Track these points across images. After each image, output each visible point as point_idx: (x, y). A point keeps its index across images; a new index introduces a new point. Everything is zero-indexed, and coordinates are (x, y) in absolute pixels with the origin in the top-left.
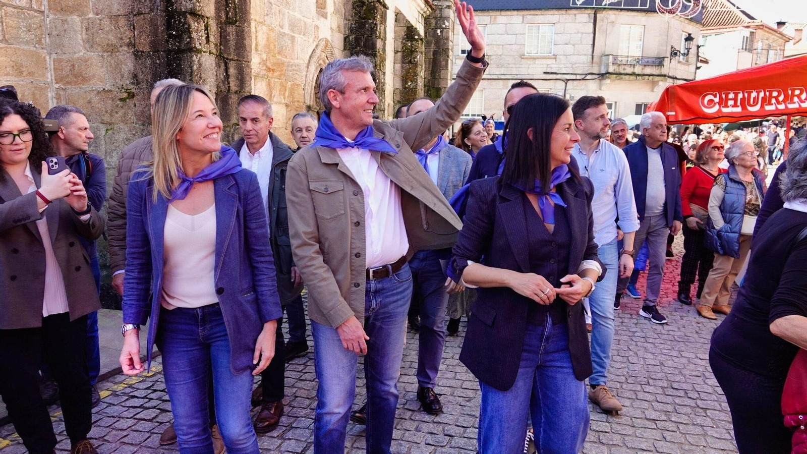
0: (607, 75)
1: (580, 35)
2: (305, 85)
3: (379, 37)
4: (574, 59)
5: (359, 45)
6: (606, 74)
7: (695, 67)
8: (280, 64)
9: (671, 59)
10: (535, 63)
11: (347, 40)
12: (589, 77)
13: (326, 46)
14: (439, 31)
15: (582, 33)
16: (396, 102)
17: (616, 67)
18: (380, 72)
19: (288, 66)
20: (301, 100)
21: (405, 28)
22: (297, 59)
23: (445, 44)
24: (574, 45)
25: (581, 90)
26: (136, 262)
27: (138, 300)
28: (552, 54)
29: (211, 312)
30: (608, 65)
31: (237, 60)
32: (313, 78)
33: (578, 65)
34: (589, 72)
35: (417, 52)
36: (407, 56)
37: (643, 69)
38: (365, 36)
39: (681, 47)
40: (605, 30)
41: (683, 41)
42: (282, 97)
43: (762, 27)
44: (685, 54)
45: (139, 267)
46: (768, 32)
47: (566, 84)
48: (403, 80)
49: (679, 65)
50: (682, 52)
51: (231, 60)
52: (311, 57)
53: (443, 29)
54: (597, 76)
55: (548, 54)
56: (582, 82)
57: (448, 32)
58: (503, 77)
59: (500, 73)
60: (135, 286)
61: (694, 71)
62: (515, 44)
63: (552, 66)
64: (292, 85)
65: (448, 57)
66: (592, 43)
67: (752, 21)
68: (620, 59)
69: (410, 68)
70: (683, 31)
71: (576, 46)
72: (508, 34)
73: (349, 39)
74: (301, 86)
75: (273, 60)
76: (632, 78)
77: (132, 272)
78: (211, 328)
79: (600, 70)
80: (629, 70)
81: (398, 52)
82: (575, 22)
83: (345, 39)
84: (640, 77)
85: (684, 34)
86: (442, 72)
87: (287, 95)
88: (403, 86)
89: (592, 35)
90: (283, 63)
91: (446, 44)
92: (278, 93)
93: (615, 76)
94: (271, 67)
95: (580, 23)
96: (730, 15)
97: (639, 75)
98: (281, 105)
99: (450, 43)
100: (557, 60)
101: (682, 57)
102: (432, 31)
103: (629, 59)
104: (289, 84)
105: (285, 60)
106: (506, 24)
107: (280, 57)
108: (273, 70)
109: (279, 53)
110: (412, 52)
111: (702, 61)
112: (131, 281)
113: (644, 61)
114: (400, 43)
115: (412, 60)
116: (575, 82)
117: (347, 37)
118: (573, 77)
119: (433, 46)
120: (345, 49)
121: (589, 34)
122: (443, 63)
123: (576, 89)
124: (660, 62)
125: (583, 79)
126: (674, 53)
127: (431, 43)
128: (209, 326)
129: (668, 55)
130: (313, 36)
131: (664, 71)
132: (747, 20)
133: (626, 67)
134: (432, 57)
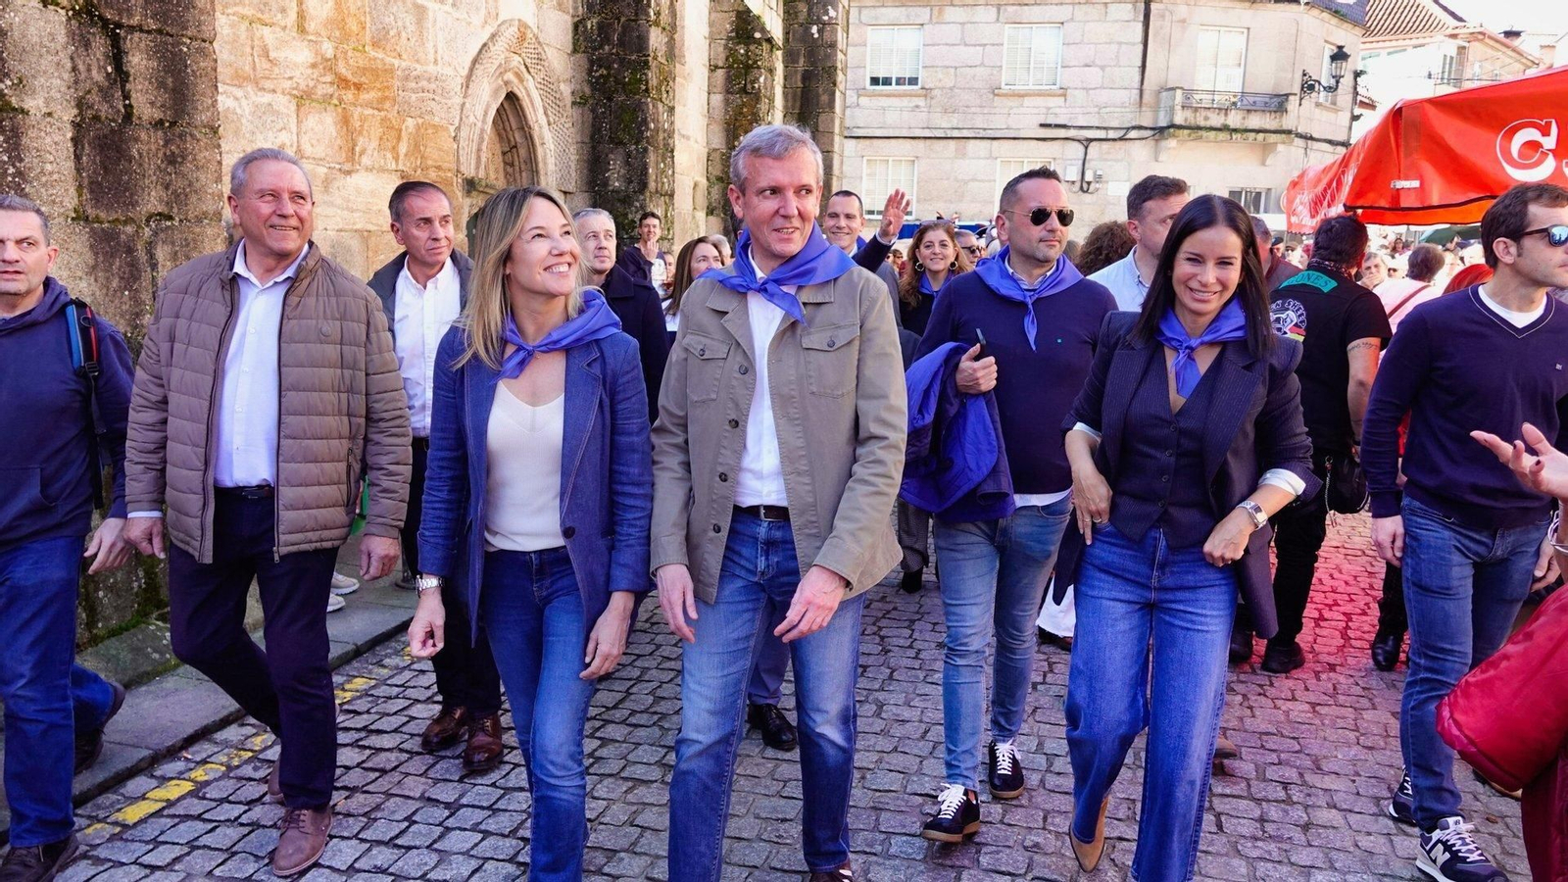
0: (1172, 130)
1: (1114, 47)
2: (458, 129)
3: (657, 24)
4: (1104, 96)
5: (607, 40)
6: (1169, 127)
7: (1349, 115)
8: (380, 74)
9: (1301, 99)
10: (1022, 106)
11: (581, 28)
12: (1133, 134)
13: (522, 38)
14: (814, 29)
15: (1120, 43)
16: (713, 179)
17: (1189, 114)
18: (660, 105)
19: (407, 78)
20: (445, 165)
21: (733, 14)
22: (436, 62)
23: (828, 57)
24: (1103, 68)
25: (1117, 161)
26: (446, 474)
27: (445, 538)
28: (1058, 86)
29: (551, 559)
30: (1172, 109)
31: (160, 32)
32: (486, 113)
33: (1112, 109)
34: (1134, 124)
35: (759, 68)
36: (737, 77)
37: (1244, 118)
38: (623, 19)
39: (1323, 73)
40: (1167, 38)
41: (1327, 59)
42: (389, 155)
43: (1480, 36)
44: (1330, 88)
45: (450, 483)
46: (1492, 47)
47: (1086, 148)
48: (727, 131)
49: (1317, 111)
50: (1324, 83)
51: (132, 29)
52: (475, 61)
53: (824, 24)
54: (1150, 133)
55: (1048, 87)
56: (1119, 144)
57: (834, 32)
58: (956, 134)
59: (950, 126)
60: (443, 514)
61: (1348, 125)
62: (982, 64)
63: (1057, 111)
64: (418, 127)
65: (835, 85)
66: (1139, 64)
67: (1463, 24)
68: (1197, 97)
69: (744, 104)
70: (1326, 41)
71: (1108, 69)
72: (966, 45)
73: (585, 27)
74: (447, 129)
75: (357, 60)
76: (1222, 136)
77: (439, 491)
78: (552, 583)
79: (1156, 119)
80: (1216, 120)
81: (717, 67)
82: (1105, 21)
83: (576, 26)
84: (1239, 135)
85: (1328, 46)
86: (822, 117)
87: (403, 148)
88: (728, 143)
89: (1141, 47)
90: (390, 71)
91: (831, 57)
92: (374, 144)
93: (1186, 132)
94: (350, 77)
95: (1117, 21)
96: (1417, 13)
97: (1235, 130)
98: (386, 175)
99: (840, 56)
100: (1068, 98)
101: (1323, 94)
102: (801, 30)
103: (1217, 98)
104: (410, 122)
105: (396, 62)
106: (963, 24)
107: (380, 55)
108: (358, 87)
109: (375, 44)
110: (748, 68)
111: (1363, 104)
112: (437, 505)
113: (1248, 103)
114: (721, 49)
115: (749, 86)
116: (1105, 145)
117: (580, 22)
118: (1101, 134)
119: (802, 61)
120: (575, 51)
121: (1134, 44)
122: (824, 98)
123: (1106, 160)
124: (1278, 103)
125: (1121, 139)
126: (1308, 87)
127: (798, 54)
128: (547, 582)
129: (1297, 89)
130: (483, 12)
131: (1288, 122)
132: (1452, 22)
133: (1209, 114)
134: (800, 84)
